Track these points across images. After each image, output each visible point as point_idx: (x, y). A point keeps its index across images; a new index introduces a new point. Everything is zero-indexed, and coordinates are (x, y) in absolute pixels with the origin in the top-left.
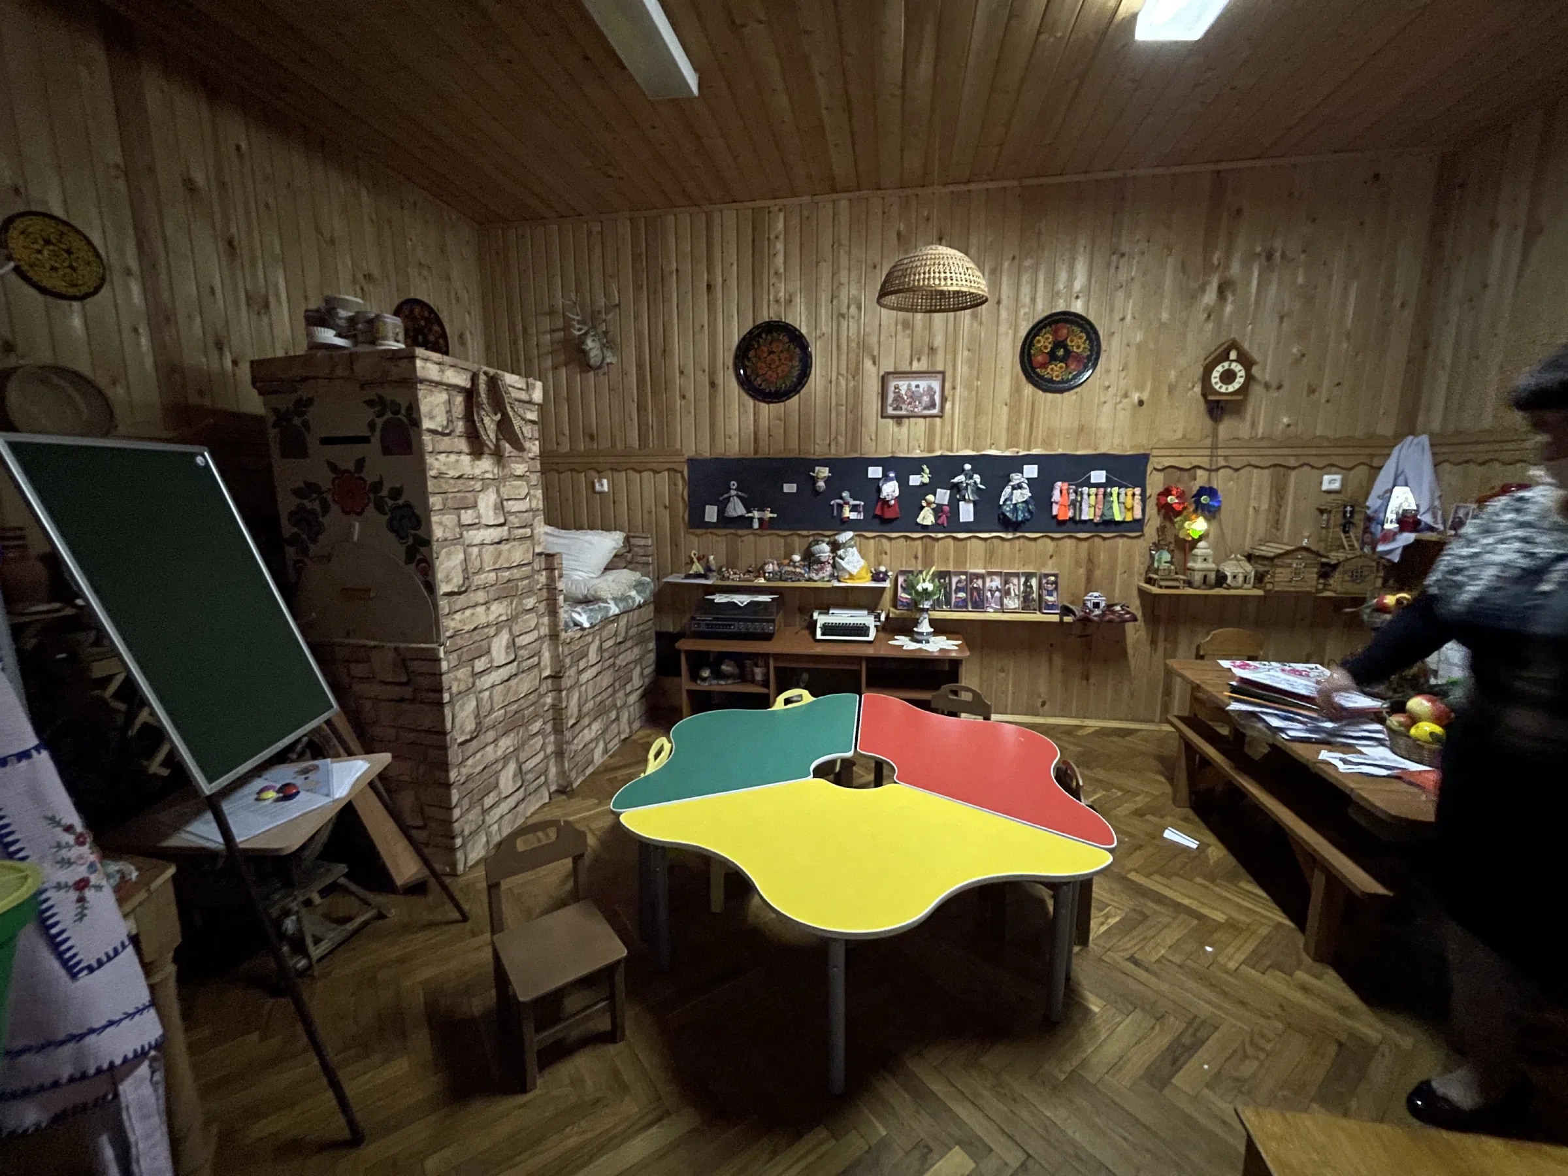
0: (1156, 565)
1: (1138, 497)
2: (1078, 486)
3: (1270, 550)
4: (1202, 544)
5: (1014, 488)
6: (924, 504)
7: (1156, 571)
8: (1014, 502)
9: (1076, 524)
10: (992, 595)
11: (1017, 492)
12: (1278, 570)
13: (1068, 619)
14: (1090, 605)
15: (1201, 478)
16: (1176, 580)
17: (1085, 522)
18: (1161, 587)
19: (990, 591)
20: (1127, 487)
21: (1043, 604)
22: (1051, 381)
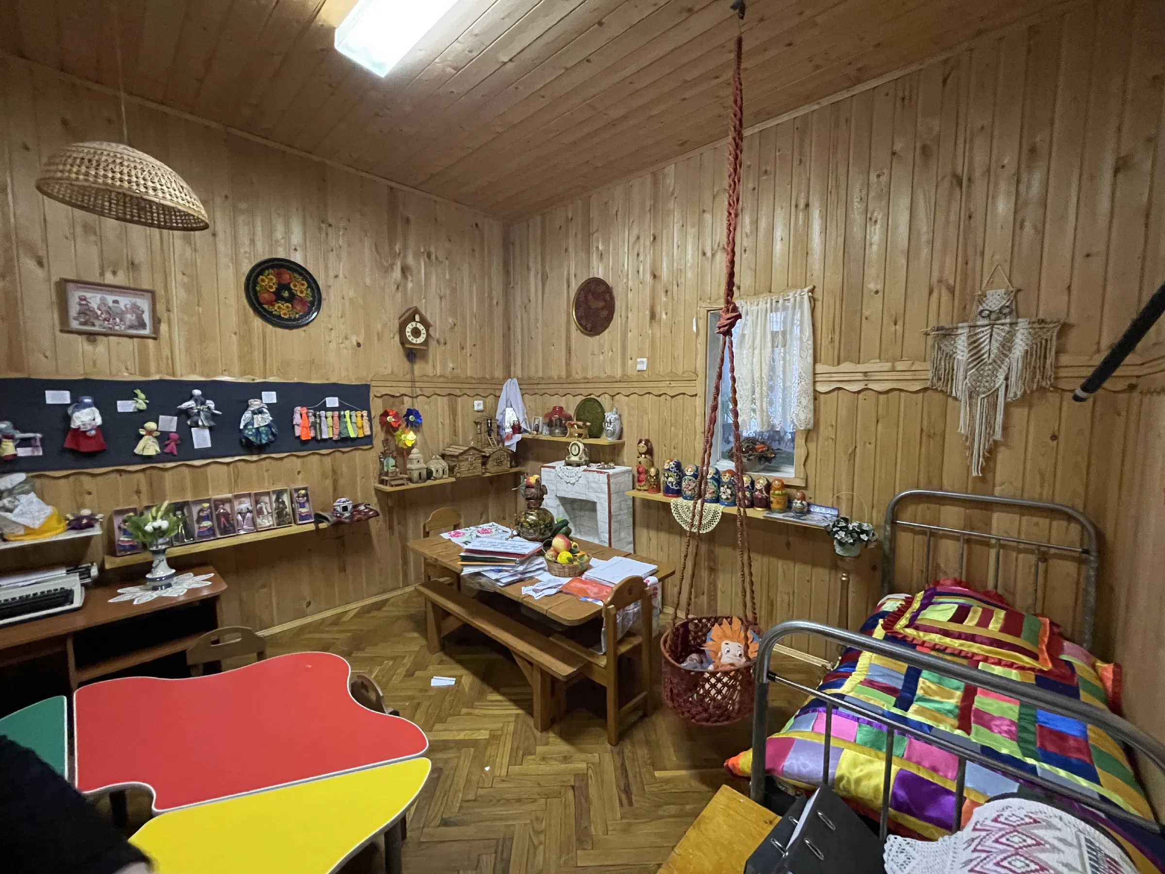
0: (385, 469)
1: (365, 418)
2: (316, 410)
3: (455, 450)
4: (414, 451)
5: (254, 413)
6: (142, 432)
7: (387, 474)
8: (256, 426)
9: (317, 443)
10: (244, 518)
11: (258, 417)
12: (462, 464)
13: (323, 525)
14: (339, 509)
15: (408, 403)
16: (402, 479)
17: (325, 440)
18: (392, 486)
19: (240, 513)
20: (357, 410)
21: (298, 517)
22: (279, 317)
